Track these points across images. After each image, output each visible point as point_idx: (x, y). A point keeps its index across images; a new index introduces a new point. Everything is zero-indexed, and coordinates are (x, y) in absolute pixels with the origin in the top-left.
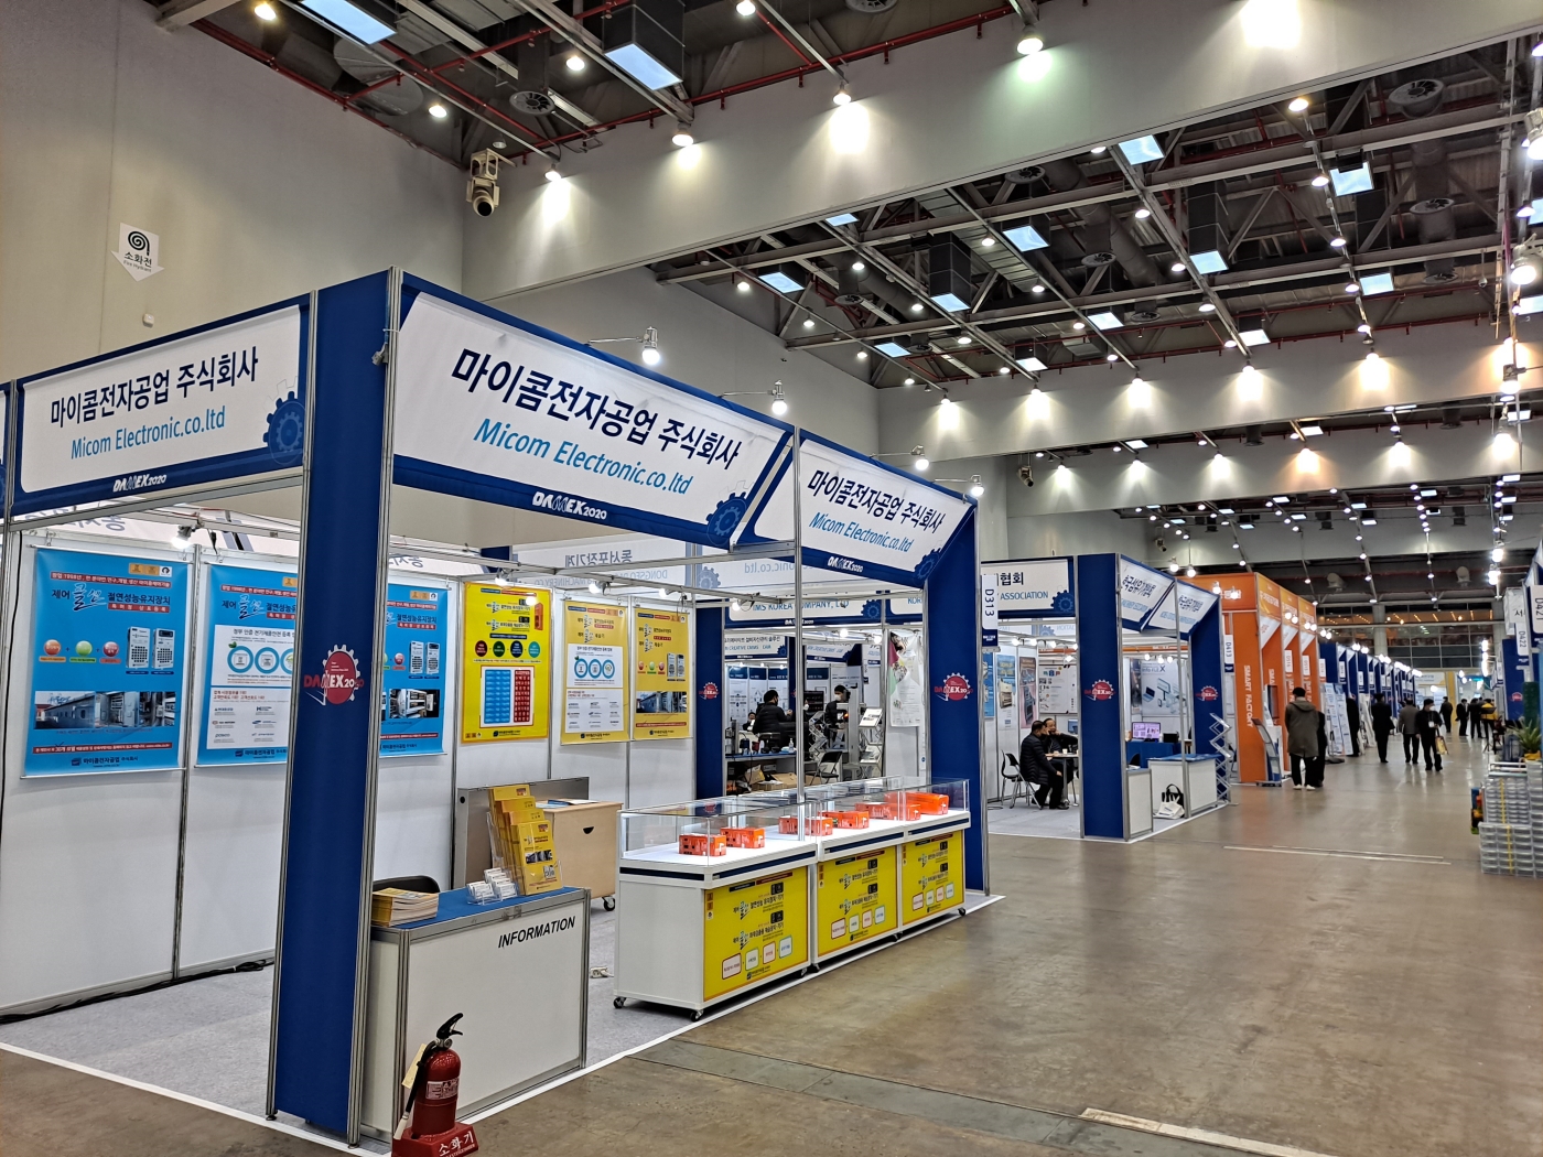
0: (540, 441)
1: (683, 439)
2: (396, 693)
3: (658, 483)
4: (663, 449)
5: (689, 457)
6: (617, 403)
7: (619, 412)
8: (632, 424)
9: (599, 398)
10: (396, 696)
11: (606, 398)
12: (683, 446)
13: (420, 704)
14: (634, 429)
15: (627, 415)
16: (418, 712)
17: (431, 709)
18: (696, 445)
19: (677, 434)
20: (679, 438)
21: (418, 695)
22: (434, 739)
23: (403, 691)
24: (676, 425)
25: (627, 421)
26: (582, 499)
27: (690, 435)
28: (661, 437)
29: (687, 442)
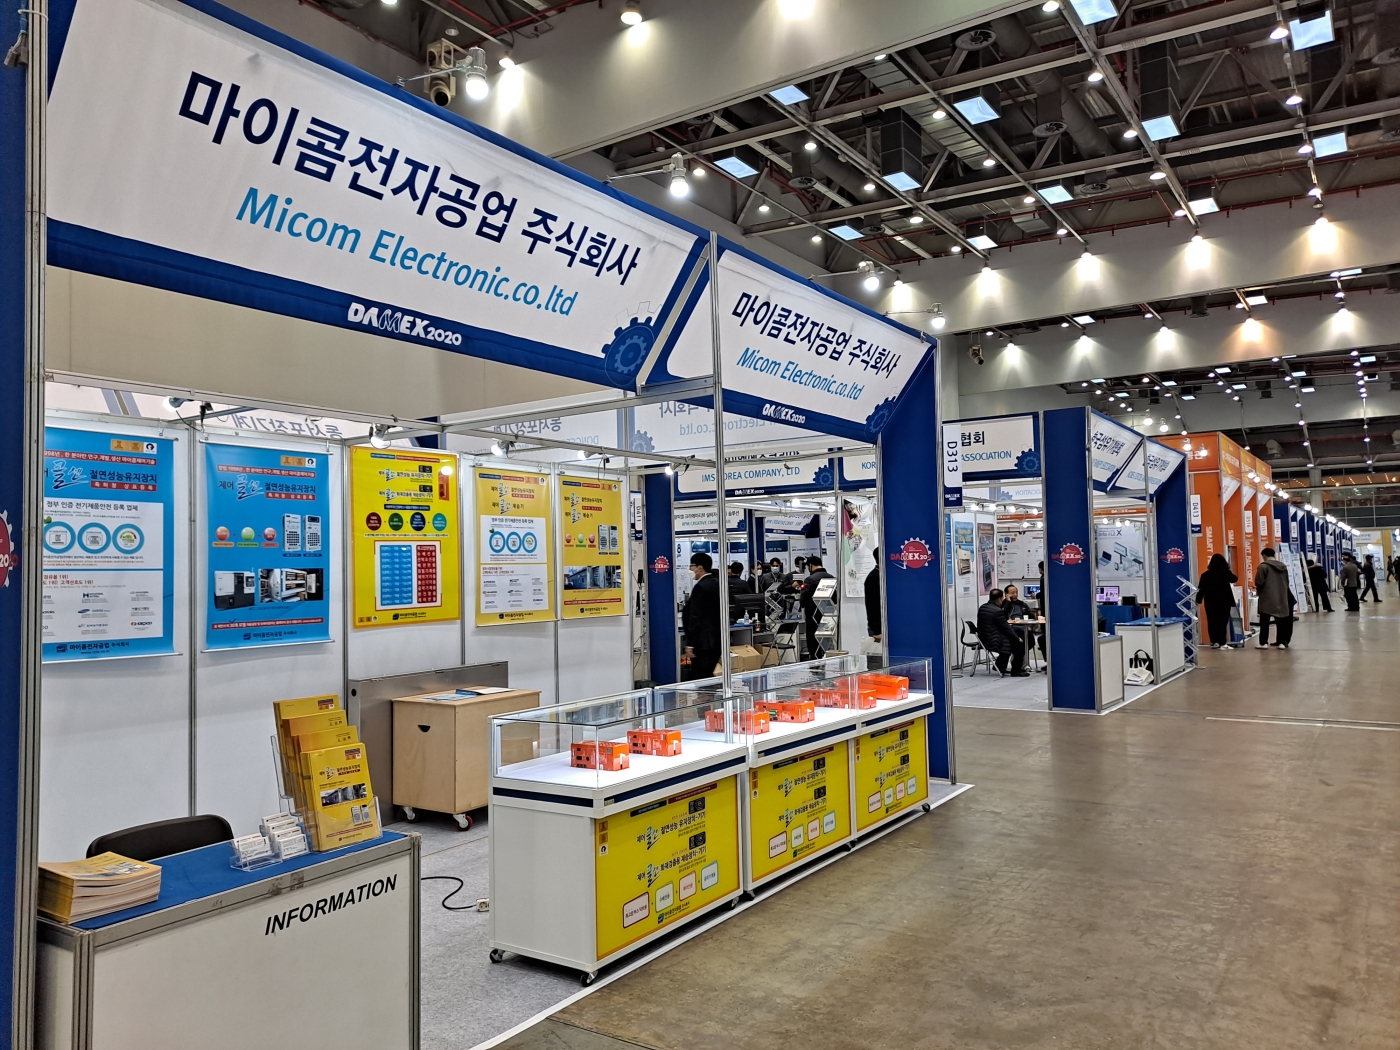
0: (344, 228)
1: (558, 239)
3: (529, 299)
4: (531, 251)
5: (570, 265)
6: (454, 178)
7: (459, 192)
8: (480, 212)
9: (425, 168)
11: (437, 170)
12: (559, 249)
14: (485, 218)
15: (472, 197)
18: (577, 248)
19: (549, 231)
20: (552, 237)
24: (545, 217)
25: (473, 207)
26: (423, 317)
27: (567, 233)
28: (525, 233)
29: (563, 243)
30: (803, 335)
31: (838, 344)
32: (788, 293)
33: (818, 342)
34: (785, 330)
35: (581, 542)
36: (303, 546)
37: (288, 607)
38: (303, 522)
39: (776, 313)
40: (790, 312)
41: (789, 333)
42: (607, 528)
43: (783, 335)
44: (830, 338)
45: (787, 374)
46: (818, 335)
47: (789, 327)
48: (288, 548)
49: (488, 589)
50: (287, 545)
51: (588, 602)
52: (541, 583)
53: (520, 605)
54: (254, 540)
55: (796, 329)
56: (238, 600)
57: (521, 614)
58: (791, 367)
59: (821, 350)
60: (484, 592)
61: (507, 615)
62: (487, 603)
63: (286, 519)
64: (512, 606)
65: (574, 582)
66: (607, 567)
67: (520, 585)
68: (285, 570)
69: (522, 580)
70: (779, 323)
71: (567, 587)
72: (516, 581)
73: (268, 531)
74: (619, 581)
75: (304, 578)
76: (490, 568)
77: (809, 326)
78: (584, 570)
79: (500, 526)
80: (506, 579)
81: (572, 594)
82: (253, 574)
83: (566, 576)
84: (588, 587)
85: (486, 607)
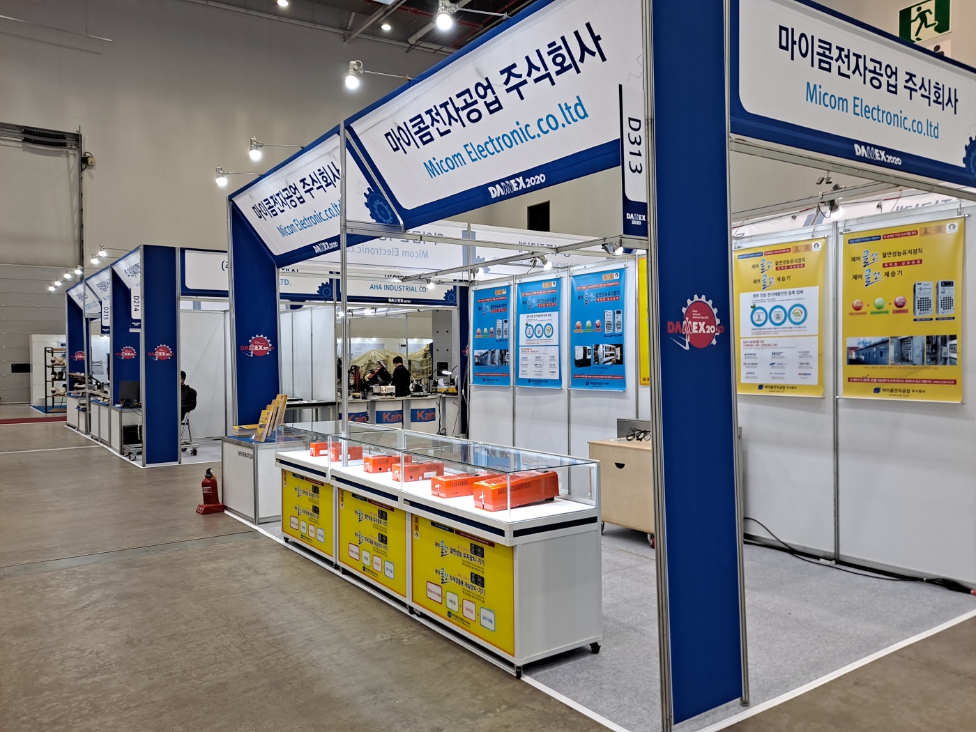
2: (597, 346)
10: (597, 349)
13: (612, 355)
16: (610, 360)
17: (619, 358)
21: (610, 349)
22: (620, 381)
23: (601, 346)
30: (447, 122)
31: (484, 97)
32: (403, 107)
33: (463, 114)
34: (432, 130)
35: (879, 308)
36: (614, 330)
37: (606, 368)
38: (614, 314)
39: (410, 128)
40: (420, 116)
41: (437, 129)
42: (932, 285)
43: (435, 134)
44: (469, 101)
45: (474, 156)
46: (457, 110)
47: (432, 125)
48: (607, 332)
49: (748, 361)
50: (606, 330)
51: (889, 381)
52: (811, 357)
53: (783, 378)
54: (591, 328)
55: (438, 121)
56: (584, 363)
57: (782, 387)
58: (469, 148)
59: (474, 116)
60: (745, 364)
61: (766, 387)
62: (747, 373)
63: (606, 313)
64: (773, 378)
65: (865, 356)
66: (928, 337)
67: (783, 357)
68: (605, 345)
69: (786, 353)
70: (421, 130)
71: (851, 362)
72: (779, 354)
73: (598, 322)
74: (954, 356)
75: (614, 350)
76: (751, 342)
77: (442, 111)
78: (885, 342)
79: (761, 301)
80: (769, 352)
81: (859, 370)
82: (590, 348)
83: (851, 349)
84: (890, 362)
85: (747, 377)
